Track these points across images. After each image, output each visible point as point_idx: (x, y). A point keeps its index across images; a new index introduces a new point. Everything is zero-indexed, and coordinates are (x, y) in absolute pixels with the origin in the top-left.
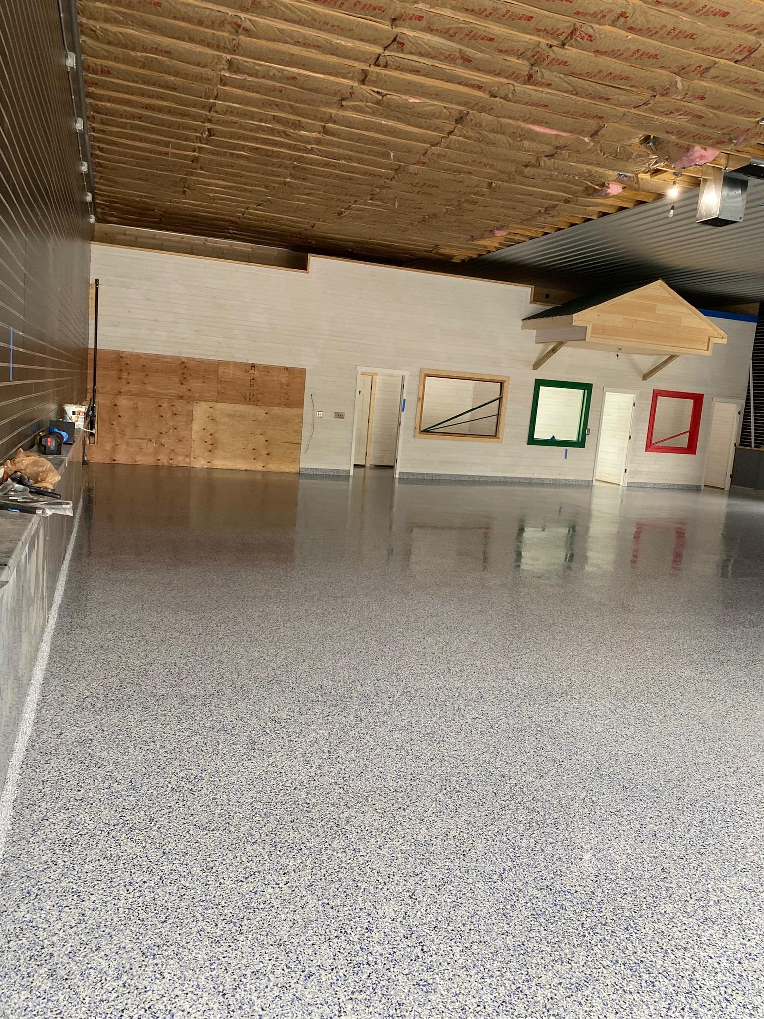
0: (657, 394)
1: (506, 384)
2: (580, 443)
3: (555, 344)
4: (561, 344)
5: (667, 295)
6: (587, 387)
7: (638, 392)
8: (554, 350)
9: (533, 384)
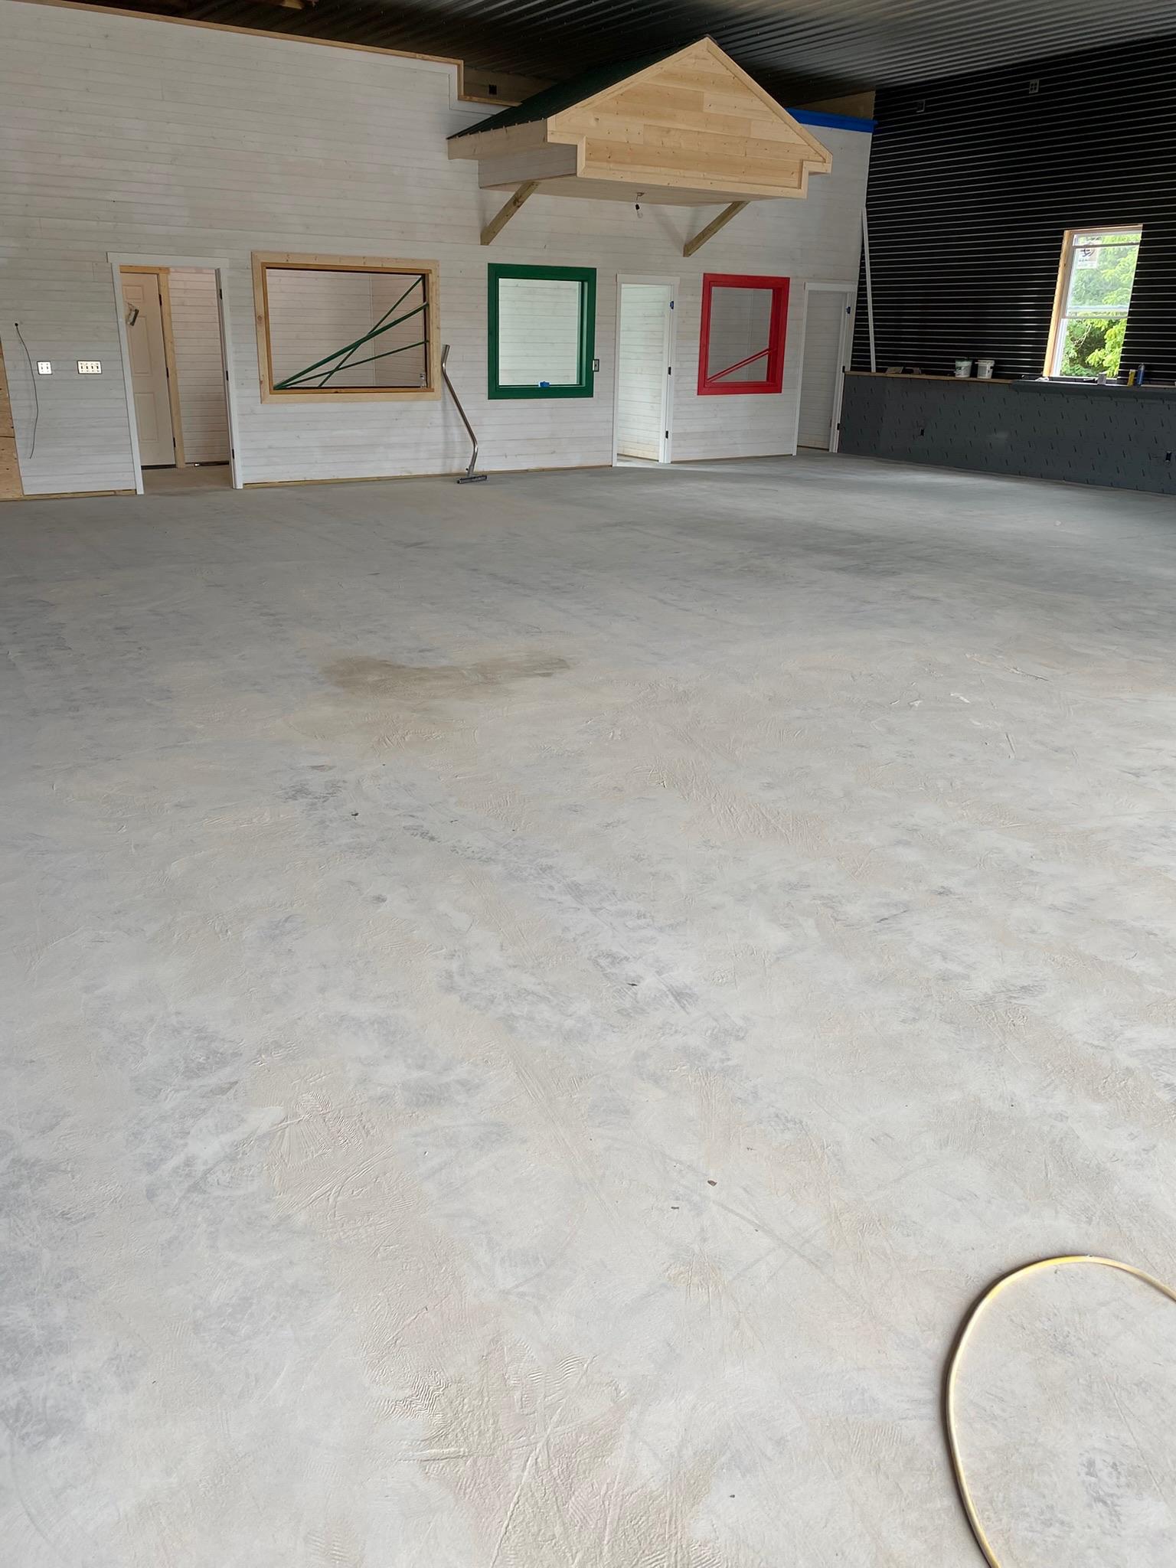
0: (711, 281)
1: (431, 278)
2: (583, 389)
3: (517, 187)
4: (528, 187)
5: (723, 71)
6: (586, 277)
7: (676, 280)
8: (517, 202)
9: (484, 273)
